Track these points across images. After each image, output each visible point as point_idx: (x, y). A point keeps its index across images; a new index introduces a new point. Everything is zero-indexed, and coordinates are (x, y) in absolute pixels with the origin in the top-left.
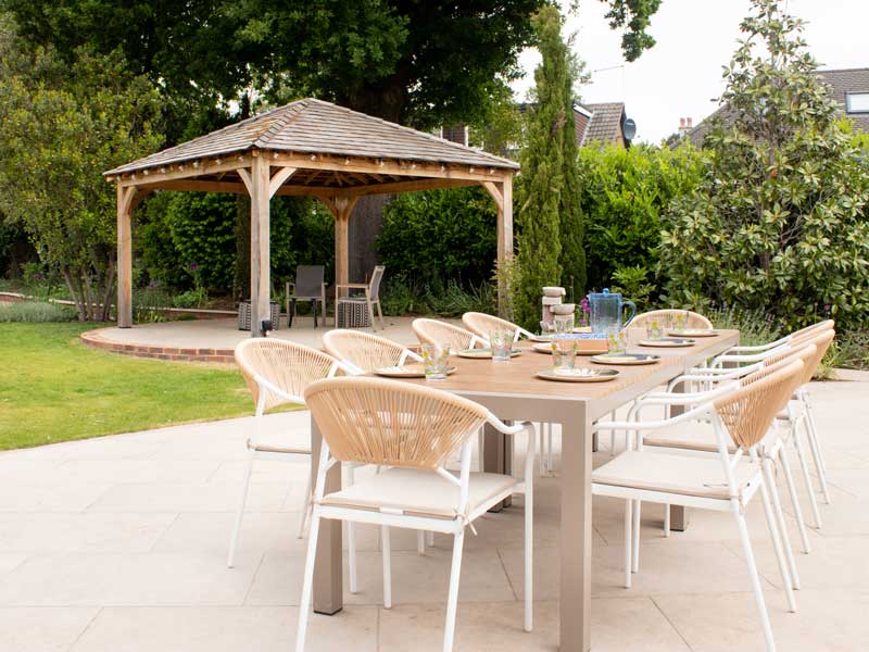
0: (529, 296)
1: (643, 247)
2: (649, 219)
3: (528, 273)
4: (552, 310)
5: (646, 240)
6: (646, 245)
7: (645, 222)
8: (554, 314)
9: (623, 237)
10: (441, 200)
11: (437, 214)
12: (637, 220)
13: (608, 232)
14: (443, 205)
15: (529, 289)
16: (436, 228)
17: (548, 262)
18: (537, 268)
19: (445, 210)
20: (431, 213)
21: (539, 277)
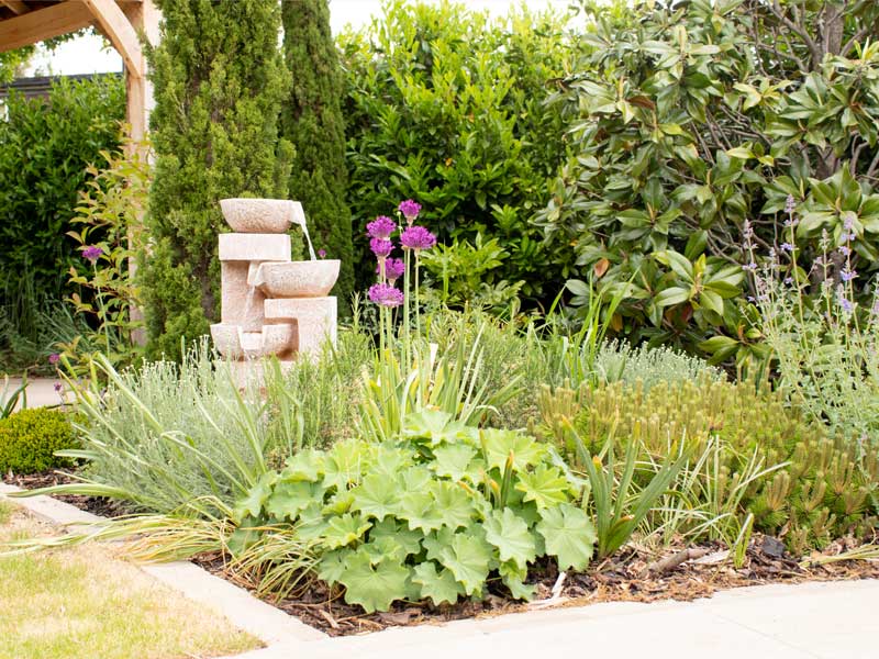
0: (178, 243)
1: (482, 205)
2: (494, 139)
3: (174, 160)
4: (255, 277)
5: (489, 187)
6: (489, 200)
7: (486, 145)
8: (263, 294)
9: (437, 182)
10: (52, 141)
11: (42, 171)
12: (468, 140)
13: (404, 172)
14: (55, 153)
15: (178, 217)
16: (41, 200)
17: (244, 125)
18: (205, 141)
19: (60, 163)
20: (29, 167)
21: (212, 173)
